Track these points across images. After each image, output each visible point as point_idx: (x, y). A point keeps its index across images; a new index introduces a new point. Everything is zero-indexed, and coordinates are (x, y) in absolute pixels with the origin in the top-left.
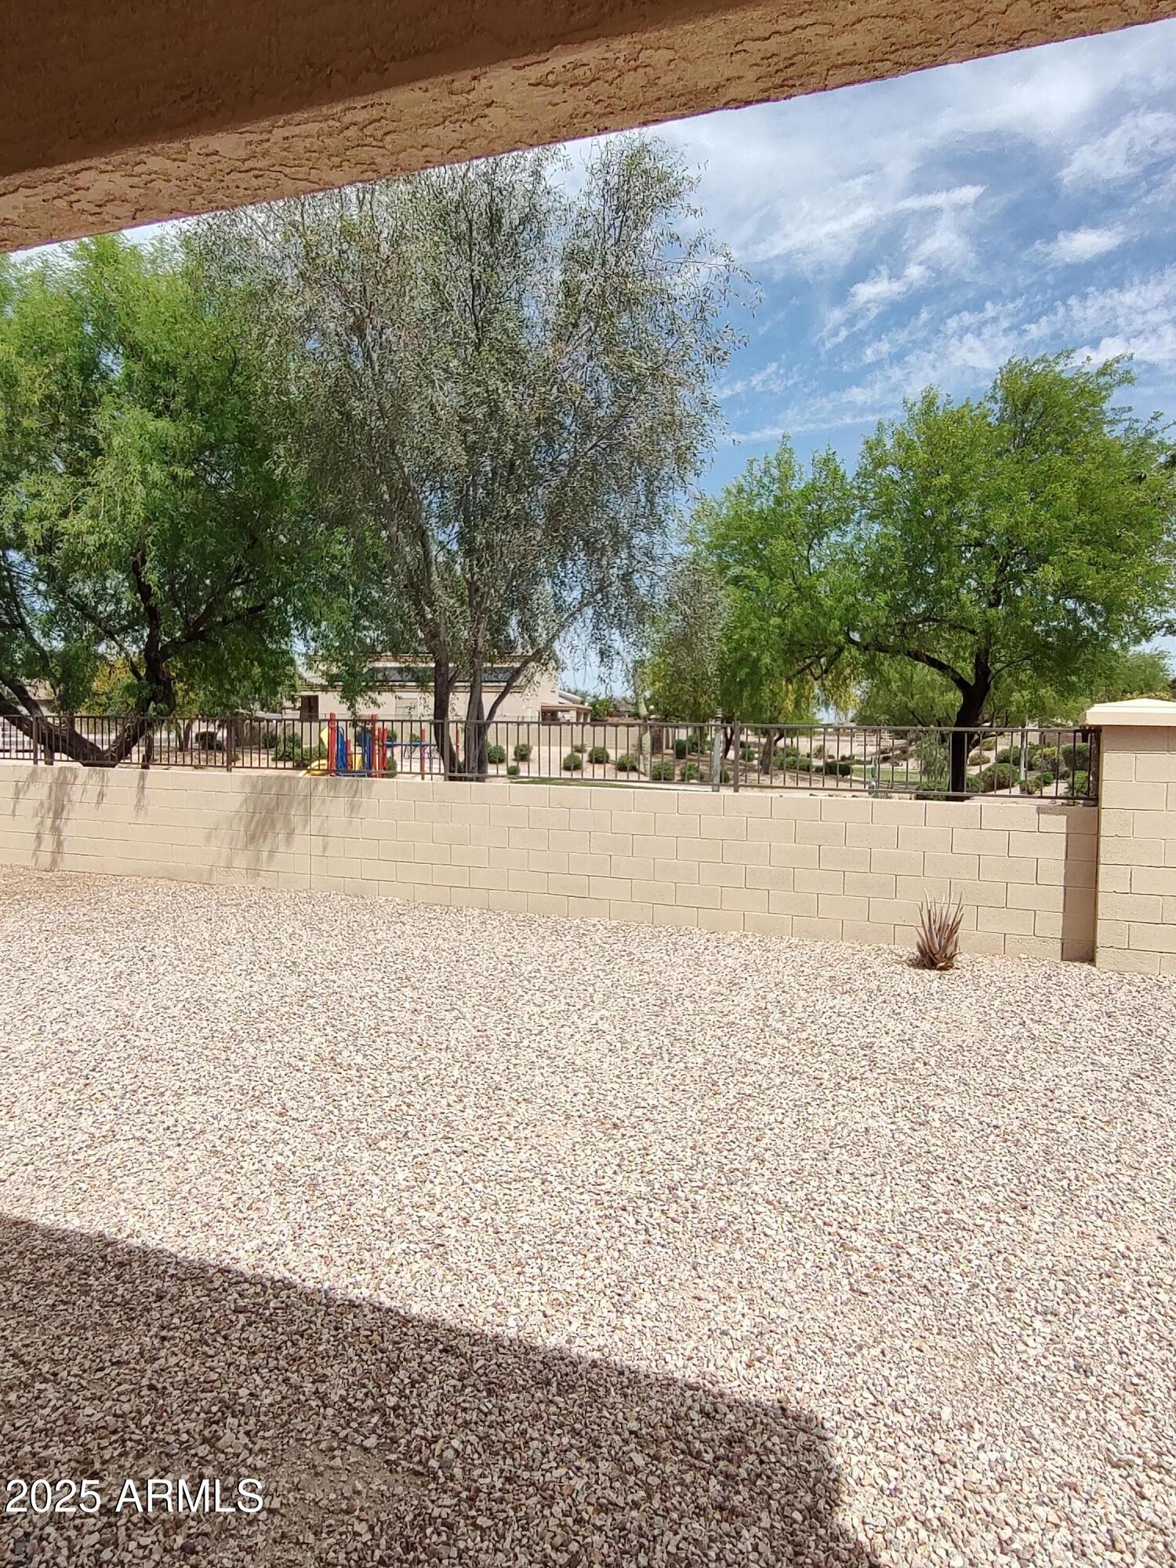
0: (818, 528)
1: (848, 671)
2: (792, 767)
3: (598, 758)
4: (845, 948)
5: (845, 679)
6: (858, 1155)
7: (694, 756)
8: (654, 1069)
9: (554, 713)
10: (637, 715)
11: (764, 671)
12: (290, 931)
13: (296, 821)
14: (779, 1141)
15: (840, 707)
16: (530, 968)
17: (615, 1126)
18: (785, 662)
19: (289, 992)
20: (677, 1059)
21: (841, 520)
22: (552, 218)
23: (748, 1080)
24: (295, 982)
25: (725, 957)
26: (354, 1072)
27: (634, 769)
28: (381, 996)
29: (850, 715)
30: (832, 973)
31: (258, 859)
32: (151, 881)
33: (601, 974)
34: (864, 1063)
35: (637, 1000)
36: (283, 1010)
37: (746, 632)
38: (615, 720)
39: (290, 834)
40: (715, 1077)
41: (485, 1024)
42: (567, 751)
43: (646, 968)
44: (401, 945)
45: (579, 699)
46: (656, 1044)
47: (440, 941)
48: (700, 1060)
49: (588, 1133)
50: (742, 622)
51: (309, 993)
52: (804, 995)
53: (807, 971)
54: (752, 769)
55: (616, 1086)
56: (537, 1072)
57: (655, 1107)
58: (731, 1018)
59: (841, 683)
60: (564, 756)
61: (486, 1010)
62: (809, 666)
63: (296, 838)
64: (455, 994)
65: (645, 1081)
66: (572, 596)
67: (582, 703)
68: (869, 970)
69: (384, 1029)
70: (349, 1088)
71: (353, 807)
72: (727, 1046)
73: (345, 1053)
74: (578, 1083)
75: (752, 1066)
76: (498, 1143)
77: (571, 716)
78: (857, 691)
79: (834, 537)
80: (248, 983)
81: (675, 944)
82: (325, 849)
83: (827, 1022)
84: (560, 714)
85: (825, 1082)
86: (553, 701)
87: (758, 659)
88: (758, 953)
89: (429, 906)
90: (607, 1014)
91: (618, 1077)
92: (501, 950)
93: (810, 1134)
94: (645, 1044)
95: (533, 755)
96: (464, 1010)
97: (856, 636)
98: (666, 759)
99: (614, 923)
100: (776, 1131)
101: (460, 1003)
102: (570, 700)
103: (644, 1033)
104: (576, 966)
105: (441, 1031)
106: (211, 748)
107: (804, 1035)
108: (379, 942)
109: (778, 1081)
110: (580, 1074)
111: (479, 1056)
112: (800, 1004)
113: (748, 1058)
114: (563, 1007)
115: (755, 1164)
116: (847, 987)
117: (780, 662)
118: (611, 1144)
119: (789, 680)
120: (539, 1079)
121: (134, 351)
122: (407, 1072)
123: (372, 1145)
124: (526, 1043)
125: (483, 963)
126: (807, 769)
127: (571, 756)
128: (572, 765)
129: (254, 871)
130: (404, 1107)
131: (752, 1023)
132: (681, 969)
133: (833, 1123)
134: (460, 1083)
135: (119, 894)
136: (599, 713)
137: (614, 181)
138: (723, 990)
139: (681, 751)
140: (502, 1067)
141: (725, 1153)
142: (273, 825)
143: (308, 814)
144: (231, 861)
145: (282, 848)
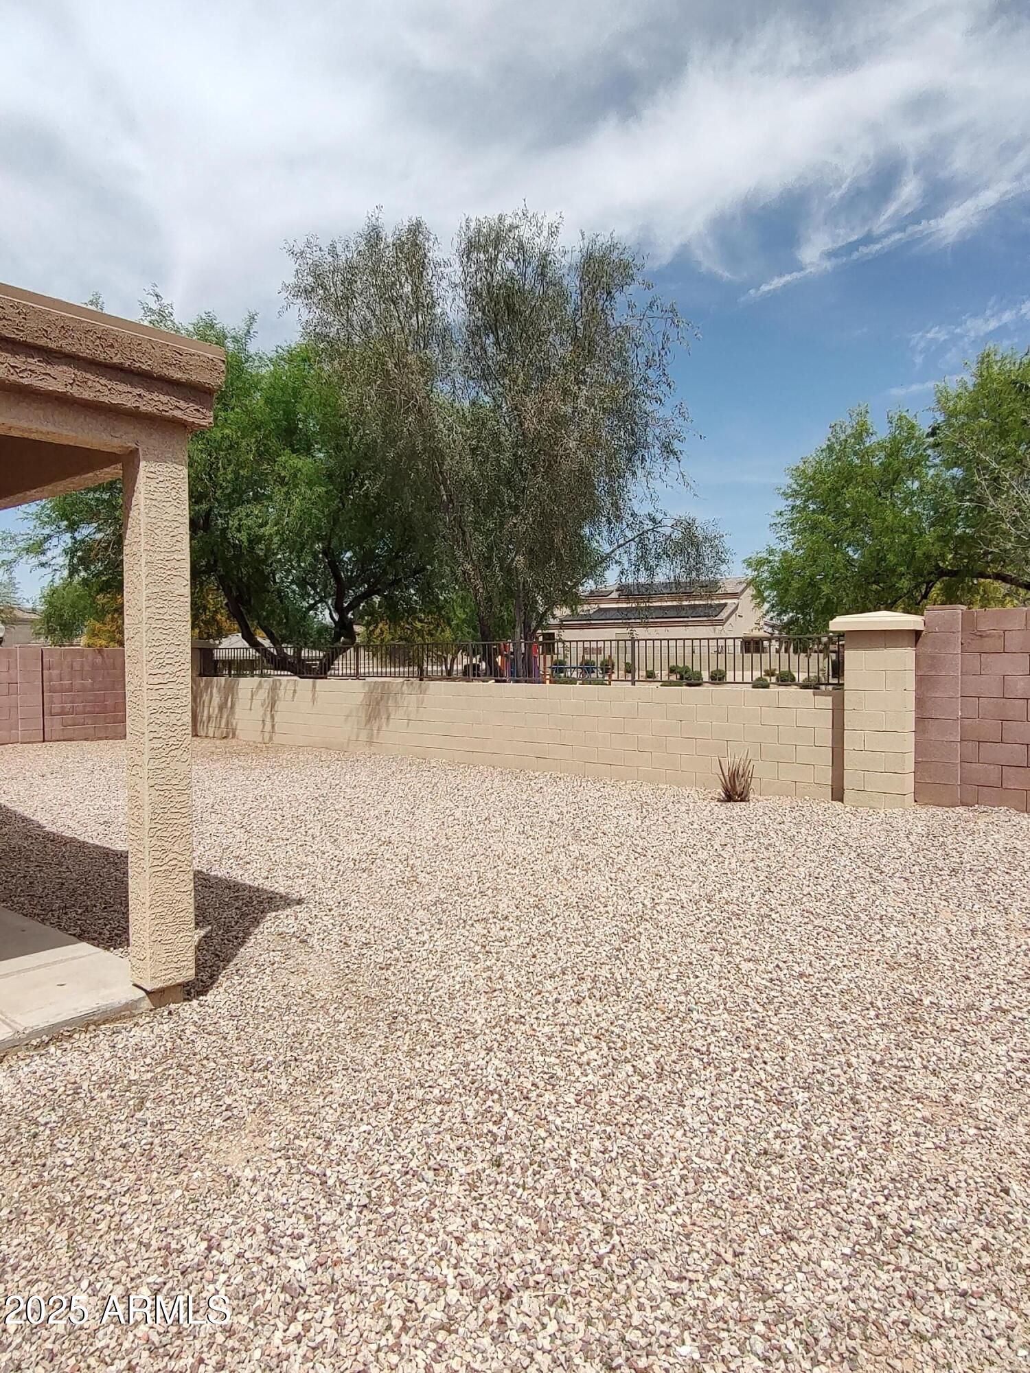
31: (372, 735)
71: (420, 701)
142: (379, 713)
144: (358, 737)
145: (384, 728)
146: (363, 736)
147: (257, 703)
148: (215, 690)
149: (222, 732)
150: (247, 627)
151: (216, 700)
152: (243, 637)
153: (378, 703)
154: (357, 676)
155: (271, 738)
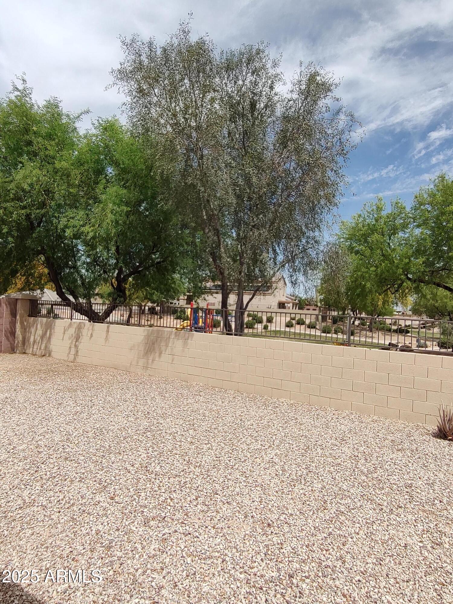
0: (394, 231)
1: (407, 291)
2: (382, 329)
3: (301, 322)
4: (400, 424)
5: (406, 294)
6: (400, 564)
7: (340, 323)
8: (296, 489)
9: (284, 304)
10: (317, 306)
11: (367, 290)
12: (153, 396)
13: (163, 348)
14: (355, 547)
15: (405, 305)
16: (249, 423)
17: (269, 525)
18: (378, 286)
19: (141, 428)
20: (309, 484)
21: (404, 226)
22: (278, 105)
23: (343, 502)
24: (145, 423)
25: (341, 424)
26: (153, 476)
27: (314, 327)
28: (179, 433)
29: (409, 309)
30: (393, 438)
31: (148, 363)
32: (108, 369)
33: (281, 429)
34: (406, 497)
35: (295, 445)
36: (135, 437)
37: (359, 273)
38: (308, 307)
39: (160, 353)
40: (326, 498)
41: (220, 453)
42: (288, 319)
43: (303, 427)
44: (196, 406)
45: (294, 298)
46: (299, 473)
47: (213, 406)
48: (320, 486)
49: (254, 529)
50: (357, 269)
51: (149, 429)
52: (378, 450)
53: (381, 435)
54: (365, 330)
55: (275, 499)
56: (238, 485)
57: (291, 515)
58: (339, 461)
59: (404, 296)
60: (287, 321)
61: (223, 445)
62: (389, 288)
63: (163, 355)
64: (212, 434)
65: (290, 497)
66: (280, 258)
67: (295, 300)
68: (412, 438)
69: (175, 452)
70: (148, 485)
71: (185, 344)
72: (335, 479)
73: (153, 465)
74: (256, 494)
75: (346, 493)
76: (207, 530)
77: (290, 305)
78: (411, 299)
79: (401, 234)
80: (126, 422)
81: (318, 415)
82: (173, 361)
83: (388, 468)
84: (286, 304)
85: (384, 508)
86: (284, 299)
87: (365, 285)
88: (357, 423)
89: (213, 387)
90: (279, 453)
91: (277, 492)
92: (238, 413)
93: (373, 544)
94: (294, 473)
95: (274, 320)
96: (213, 444)
97: (410, 276)
98: (328, 324)
99: (292, 402)
100: (355, 539)
101: (212, 440)
102: (291, 299)
103: (294, 466)
104: (270, 424)
105: (200, 456)
106: (153, 313)
107: (375, 475)
108: (188, 404)
109: (359, 504)
110: (258, 488)
111: (213, 473)
112: (375, 455)
113: (345, 487)
114: (259, 447)
115: (340, 563)
116: (400, 447)
117: (375, 286)
118: (264, 538)
119: (380, 294)
120: (237, 490)
121: (116, 163)
122: (177, 479)
123: (146, 523)
124: (236, 466)
125: (229, 419)
126: (390, 330)
127: (289, 322)
128: (289, 325)
129: (146, 368)
130: (169, 500)
131: (349, 465)
132: (319, 429)
133: (386, 538)
134: (199, 489)
135: (93, 374)
136: (301, 304)
137: (303, 87)
138: (338, 443)
139: (335, 321)
140: (221, 480)
141: (324, 552)
142: (154, 350)
143: (167, 346)
144: (138, 363)
145: (157, 359)
146: (142, 362)
147: (67, 336)
148: (39, 326)
149: (42, 352)
150: (61, 288)
151: (40, 332)
152: (57, 294)
153: (153, 344)
154: (139, 325)
155: (75, 359)
